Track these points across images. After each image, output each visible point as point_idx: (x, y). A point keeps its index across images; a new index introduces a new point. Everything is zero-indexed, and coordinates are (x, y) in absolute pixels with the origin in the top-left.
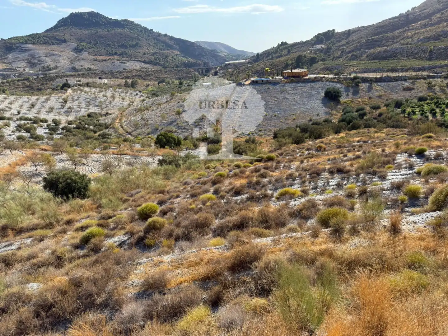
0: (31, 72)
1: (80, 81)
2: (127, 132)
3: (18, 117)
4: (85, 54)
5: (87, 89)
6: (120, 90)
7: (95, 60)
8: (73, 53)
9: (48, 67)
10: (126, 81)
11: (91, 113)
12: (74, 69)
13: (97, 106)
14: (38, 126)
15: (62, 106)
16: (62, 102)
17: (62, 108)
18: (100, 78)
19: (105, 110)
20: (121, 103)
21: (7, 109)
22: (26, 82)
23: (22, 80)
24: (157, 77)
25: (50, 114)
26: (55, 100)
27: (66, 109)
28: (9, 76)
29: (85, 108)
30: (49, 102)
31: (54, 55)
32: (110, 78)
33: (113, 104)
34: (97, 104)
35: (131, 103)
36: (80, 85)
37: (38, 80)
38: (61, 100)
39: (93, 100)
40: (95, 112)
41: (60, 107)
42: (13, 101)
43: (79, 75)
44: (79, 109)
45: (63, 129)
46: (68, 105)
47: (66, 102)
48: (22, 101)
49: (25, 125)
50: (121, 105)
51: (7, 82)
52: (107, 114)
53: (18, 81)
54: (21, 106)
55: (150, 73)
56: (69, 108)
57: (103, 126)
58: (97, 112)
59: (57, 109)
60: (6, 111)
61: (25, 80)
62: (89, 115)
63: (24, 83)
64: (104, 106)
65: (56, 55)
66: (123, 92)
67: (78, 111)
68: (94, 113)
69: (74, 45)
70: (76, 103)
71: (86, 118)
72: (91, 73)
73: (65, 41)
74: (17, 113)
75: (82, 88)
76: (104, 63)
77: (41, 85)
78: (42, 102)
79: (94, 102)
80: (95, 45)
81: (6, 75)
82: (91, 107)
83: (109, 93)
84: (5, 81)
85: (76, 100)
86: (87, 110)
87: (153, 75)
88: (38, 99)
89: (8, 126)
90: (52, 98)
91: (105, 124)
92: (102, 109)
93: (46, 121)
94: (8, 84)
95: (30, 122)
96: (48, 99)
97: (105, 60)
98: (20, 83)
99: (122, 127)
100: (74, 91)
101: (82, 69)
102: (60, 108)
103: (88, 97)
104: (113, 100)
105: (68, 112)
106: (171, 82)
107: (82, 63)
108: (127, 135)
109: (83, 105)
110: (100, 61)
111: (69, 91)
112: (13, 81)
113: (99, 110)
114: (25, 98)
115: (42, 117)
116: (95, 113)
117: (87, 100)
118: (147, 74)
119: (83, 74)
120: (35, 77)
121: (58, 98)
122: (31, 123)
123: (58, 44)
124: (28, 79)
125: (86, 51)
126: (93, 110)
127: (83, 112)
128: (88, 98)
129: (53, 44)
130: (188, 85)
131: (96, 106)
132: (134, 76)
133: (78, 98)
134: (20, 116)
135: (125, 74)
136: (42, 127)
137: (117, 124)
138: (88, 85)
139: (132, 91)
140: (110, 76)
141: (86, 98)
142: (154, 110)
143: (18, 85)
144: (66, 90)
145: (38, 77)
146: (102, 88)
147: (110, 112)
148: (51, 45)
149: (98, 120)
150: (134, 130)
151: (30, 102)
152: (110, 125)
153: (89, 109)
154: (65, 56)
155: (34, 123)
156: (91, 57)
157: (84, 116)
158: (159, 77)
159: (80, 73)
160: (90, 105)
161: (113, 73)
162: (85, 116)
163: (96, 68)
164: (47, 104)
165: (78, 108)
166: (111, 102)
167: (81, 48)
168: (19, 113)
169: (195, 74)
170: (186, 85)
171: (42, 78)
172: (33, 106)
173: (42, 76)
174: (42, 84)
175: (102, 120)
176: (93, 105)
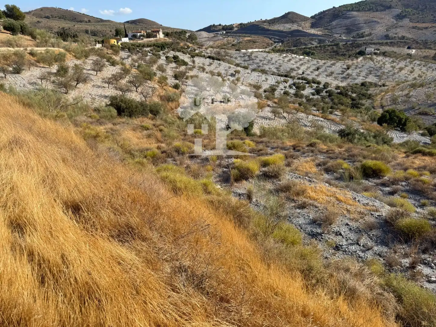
0: (344, 38)
1: (378, 50)
2: (381, 105)
3: (300, 76)
4: (406, 21)
5: (380, 58)
6: (418, 62)
7: (414, 28)
8: (393, 20)
9: (362, 34)
11: (366, 82)
12: (387, 37)
13: (378, 76)
14: (309, 86)
15: (342, 71)
16: (345, 68)
17: (341, 74)
18: (409, 48)
19: (382, 81)
20: (405, 77)
21: (296, 69)
22: (335, 47)
23: (332, 45)
25: (328, 77)
26: (339, 66)
27: (344, 75)
28: (324, 41)
29: (363, 77)
30: (333, 67)
31: (373, 22)
32: (421, 49)
33: (397, 76)
34: (379, 74)
36: (375, 54)
37: (346, 46)
38: (345, 67)
39: (376, 70)
40: (372, 81)
41: (341, 72)
42: (305, 63)
43: (387, 43)
44: (356, 77)
45: (326, 92)
46: (349, 71)
47: (348, 69)
48: (312, 64)
49: (299, 83)
51: (320, 46)
52: (384, 85)
53: (329, 46)
54: (308, 68)
56: (348, 75)
57: (366, 96)
58: (374, 82)
59: (337, 74)
60: (295, 70)
61: (334, 45)
62: (363, 84)
63: (333, 48)
64: (385, 77)
65: (375, 22)
66: (419, 65)
67: (355, 79)
68: (370, 82)
69: (398, 11)
70: (358, 70)
71: (358, 86)
72: (401, 42)
73: (390, 7)
74: (301, 73)
75: (375, 57)
76: (424, 31)
77: (346, 51)
78: (327, 67)
79: (376, 72)
80: (422, 10)
81: (323, 40)
82: (370, 76)
83: (402, 64)
84: (319, 45)
85: (360, 68)
86: (364, 78)
88: (325, 63)
89: (286, 83)
90: (337, 64)
91: (370, 95)
93: (319, 83)
94: (320, 48)
95: (304, 81)
96: (333, 64)
97: (427, 28)
98: (329, 48)
99: (381, 100)
100: (365, 59)
101: (395, 37)
102: (339, 74)
103: (373, 66)
104: (398, 73)
105: (345, 78)
107: (398, 30)
109: (363, 74)
110: (419, 29)
111: (361, 58)
112: (324, 46)
113: (377, 80)
114: (315, 62)
115: (319, 79)
117: (371, 69)
119: (391, 43)
120: (344, 43)
121: (344, 65)
122: (305, 83)
123: (381, 11)
124: (337, 45)
125: (408, 18)
126: (371, 79)
127: (359, 80)
128: (372, 68)
129: (377, 11)
131: (376, 76)
133: (363, 66)
134: (303, 76)
136: (312, 87)
137: (380, 96)
138: (384, 54)
140: (421, 46)
141: (370, 67)
143: (327, 50)
144: (357, 58)
145: (346, 43)
146: (397, 59)
147: (388, 83)
148: (374, 11)
149: (367, 90)
151: (318, 65)
152: (374, 96)
153: (366, 78)
154: (384, 23)
155: (307, 83)
156: (411, 24)
157: (356, 84)
159: (389, 41)
160: (371, 74)
161: (427, 43)
162: (358, 84)
163: (411, 37)
164: (331, 69)
165: (357, 75)
166: (394, 74)
167: (404, 14)
168: (303, 73)
171: (350, 44)
172: (318, 69)
173: (351, 43)
174: (348, 50)
175: (371, 91)
176: (373, 75)
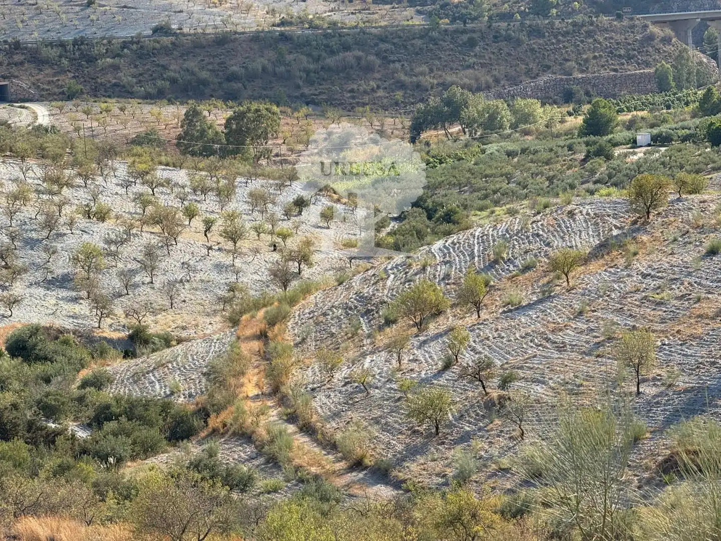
2: (357, 465)
10: (192, 117)
13: (63, 282)
20: (219, 267)
24: (402, 86)
33: (169, 267)
34: (61, 266)
35: (293, 266)
39: (31, 243)
40: (58, 323)
50: (221, 279)
55: (349, 56)
57: (150, 424)
58: (68, 324)
62: (22, 348)
64: (109, 282)
68: (48, 329)
79: (39, 256)
87: (368, 69)
91: (166, 407)
92: (102, 305)
99: (308, 429)
106: (507, 116)
108: (361, 482)
113: (77, 308)
116: (56, 334)
118: (330, 61)
130: (659, 140)
132: (232, 78)
135: (174, 68)
137: (255, 406)
139: (256, 184)
142: (514, 309)
147: (155, 325)
150: (413, 452)
152: (204, 413)
158: (418, 86)
160: (17, 273)
161: (92, 60)
169: (680, 57)
170: (643, 136)
175: (123, 380)
176: (27, 277)
